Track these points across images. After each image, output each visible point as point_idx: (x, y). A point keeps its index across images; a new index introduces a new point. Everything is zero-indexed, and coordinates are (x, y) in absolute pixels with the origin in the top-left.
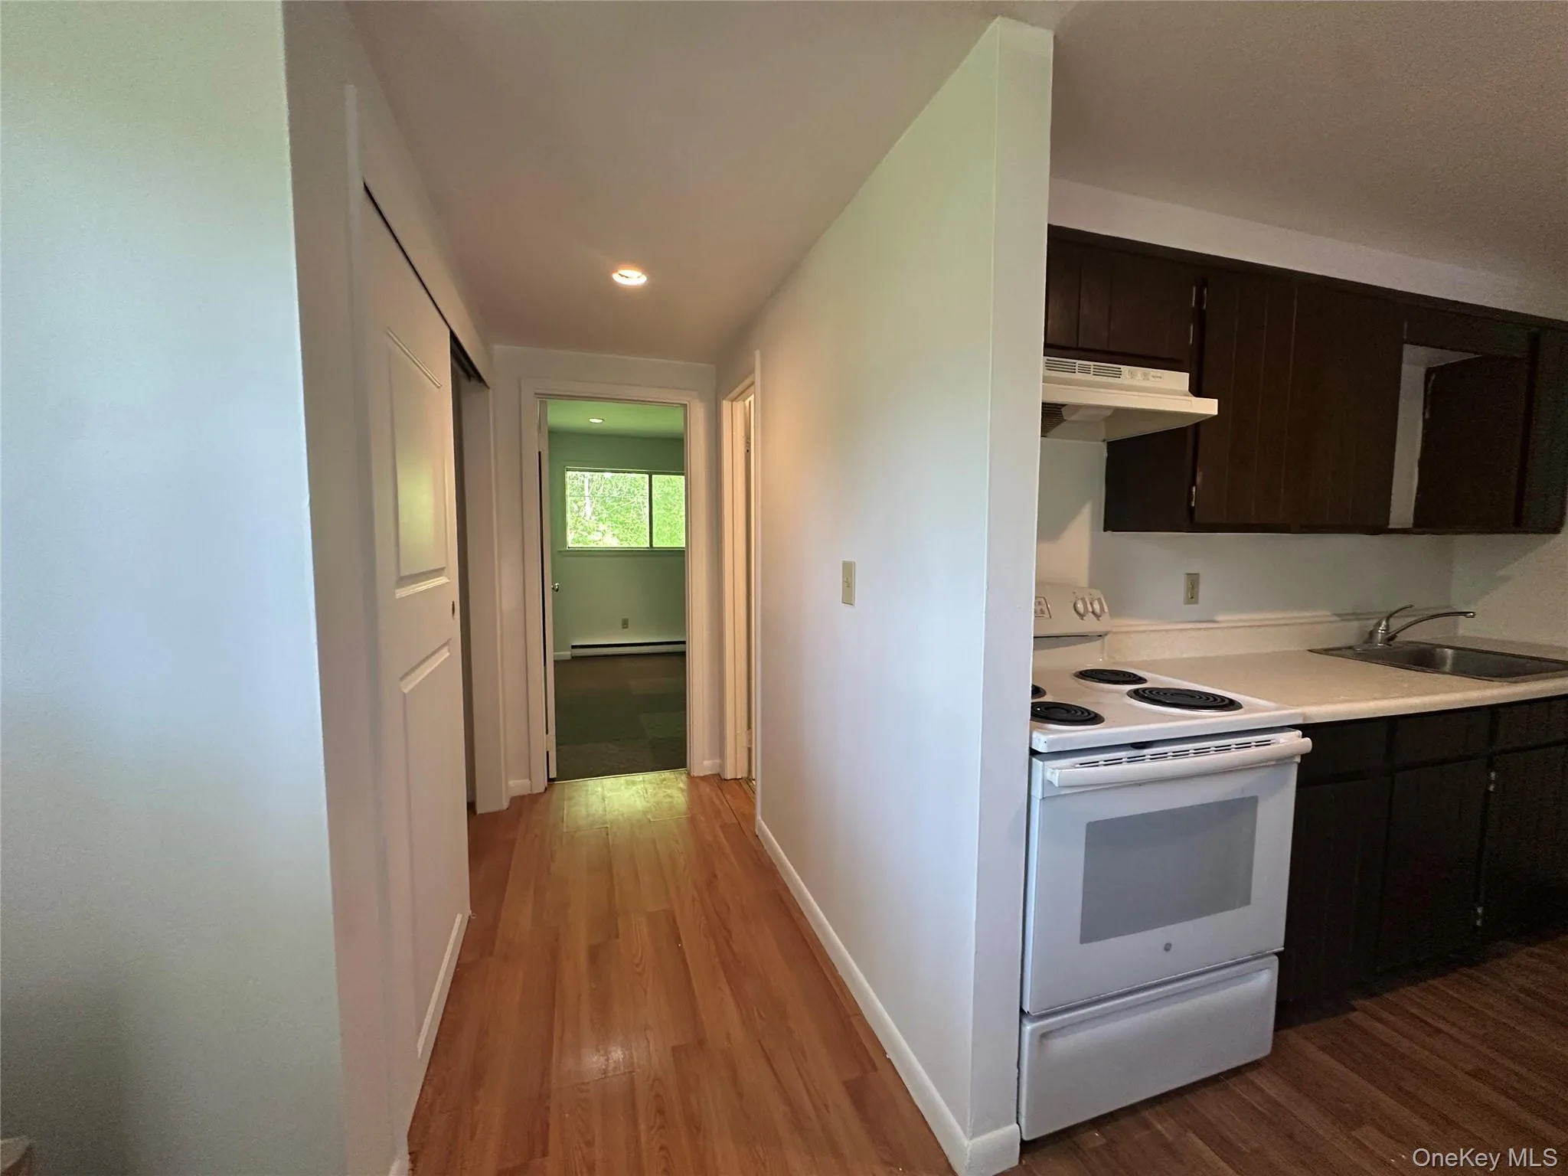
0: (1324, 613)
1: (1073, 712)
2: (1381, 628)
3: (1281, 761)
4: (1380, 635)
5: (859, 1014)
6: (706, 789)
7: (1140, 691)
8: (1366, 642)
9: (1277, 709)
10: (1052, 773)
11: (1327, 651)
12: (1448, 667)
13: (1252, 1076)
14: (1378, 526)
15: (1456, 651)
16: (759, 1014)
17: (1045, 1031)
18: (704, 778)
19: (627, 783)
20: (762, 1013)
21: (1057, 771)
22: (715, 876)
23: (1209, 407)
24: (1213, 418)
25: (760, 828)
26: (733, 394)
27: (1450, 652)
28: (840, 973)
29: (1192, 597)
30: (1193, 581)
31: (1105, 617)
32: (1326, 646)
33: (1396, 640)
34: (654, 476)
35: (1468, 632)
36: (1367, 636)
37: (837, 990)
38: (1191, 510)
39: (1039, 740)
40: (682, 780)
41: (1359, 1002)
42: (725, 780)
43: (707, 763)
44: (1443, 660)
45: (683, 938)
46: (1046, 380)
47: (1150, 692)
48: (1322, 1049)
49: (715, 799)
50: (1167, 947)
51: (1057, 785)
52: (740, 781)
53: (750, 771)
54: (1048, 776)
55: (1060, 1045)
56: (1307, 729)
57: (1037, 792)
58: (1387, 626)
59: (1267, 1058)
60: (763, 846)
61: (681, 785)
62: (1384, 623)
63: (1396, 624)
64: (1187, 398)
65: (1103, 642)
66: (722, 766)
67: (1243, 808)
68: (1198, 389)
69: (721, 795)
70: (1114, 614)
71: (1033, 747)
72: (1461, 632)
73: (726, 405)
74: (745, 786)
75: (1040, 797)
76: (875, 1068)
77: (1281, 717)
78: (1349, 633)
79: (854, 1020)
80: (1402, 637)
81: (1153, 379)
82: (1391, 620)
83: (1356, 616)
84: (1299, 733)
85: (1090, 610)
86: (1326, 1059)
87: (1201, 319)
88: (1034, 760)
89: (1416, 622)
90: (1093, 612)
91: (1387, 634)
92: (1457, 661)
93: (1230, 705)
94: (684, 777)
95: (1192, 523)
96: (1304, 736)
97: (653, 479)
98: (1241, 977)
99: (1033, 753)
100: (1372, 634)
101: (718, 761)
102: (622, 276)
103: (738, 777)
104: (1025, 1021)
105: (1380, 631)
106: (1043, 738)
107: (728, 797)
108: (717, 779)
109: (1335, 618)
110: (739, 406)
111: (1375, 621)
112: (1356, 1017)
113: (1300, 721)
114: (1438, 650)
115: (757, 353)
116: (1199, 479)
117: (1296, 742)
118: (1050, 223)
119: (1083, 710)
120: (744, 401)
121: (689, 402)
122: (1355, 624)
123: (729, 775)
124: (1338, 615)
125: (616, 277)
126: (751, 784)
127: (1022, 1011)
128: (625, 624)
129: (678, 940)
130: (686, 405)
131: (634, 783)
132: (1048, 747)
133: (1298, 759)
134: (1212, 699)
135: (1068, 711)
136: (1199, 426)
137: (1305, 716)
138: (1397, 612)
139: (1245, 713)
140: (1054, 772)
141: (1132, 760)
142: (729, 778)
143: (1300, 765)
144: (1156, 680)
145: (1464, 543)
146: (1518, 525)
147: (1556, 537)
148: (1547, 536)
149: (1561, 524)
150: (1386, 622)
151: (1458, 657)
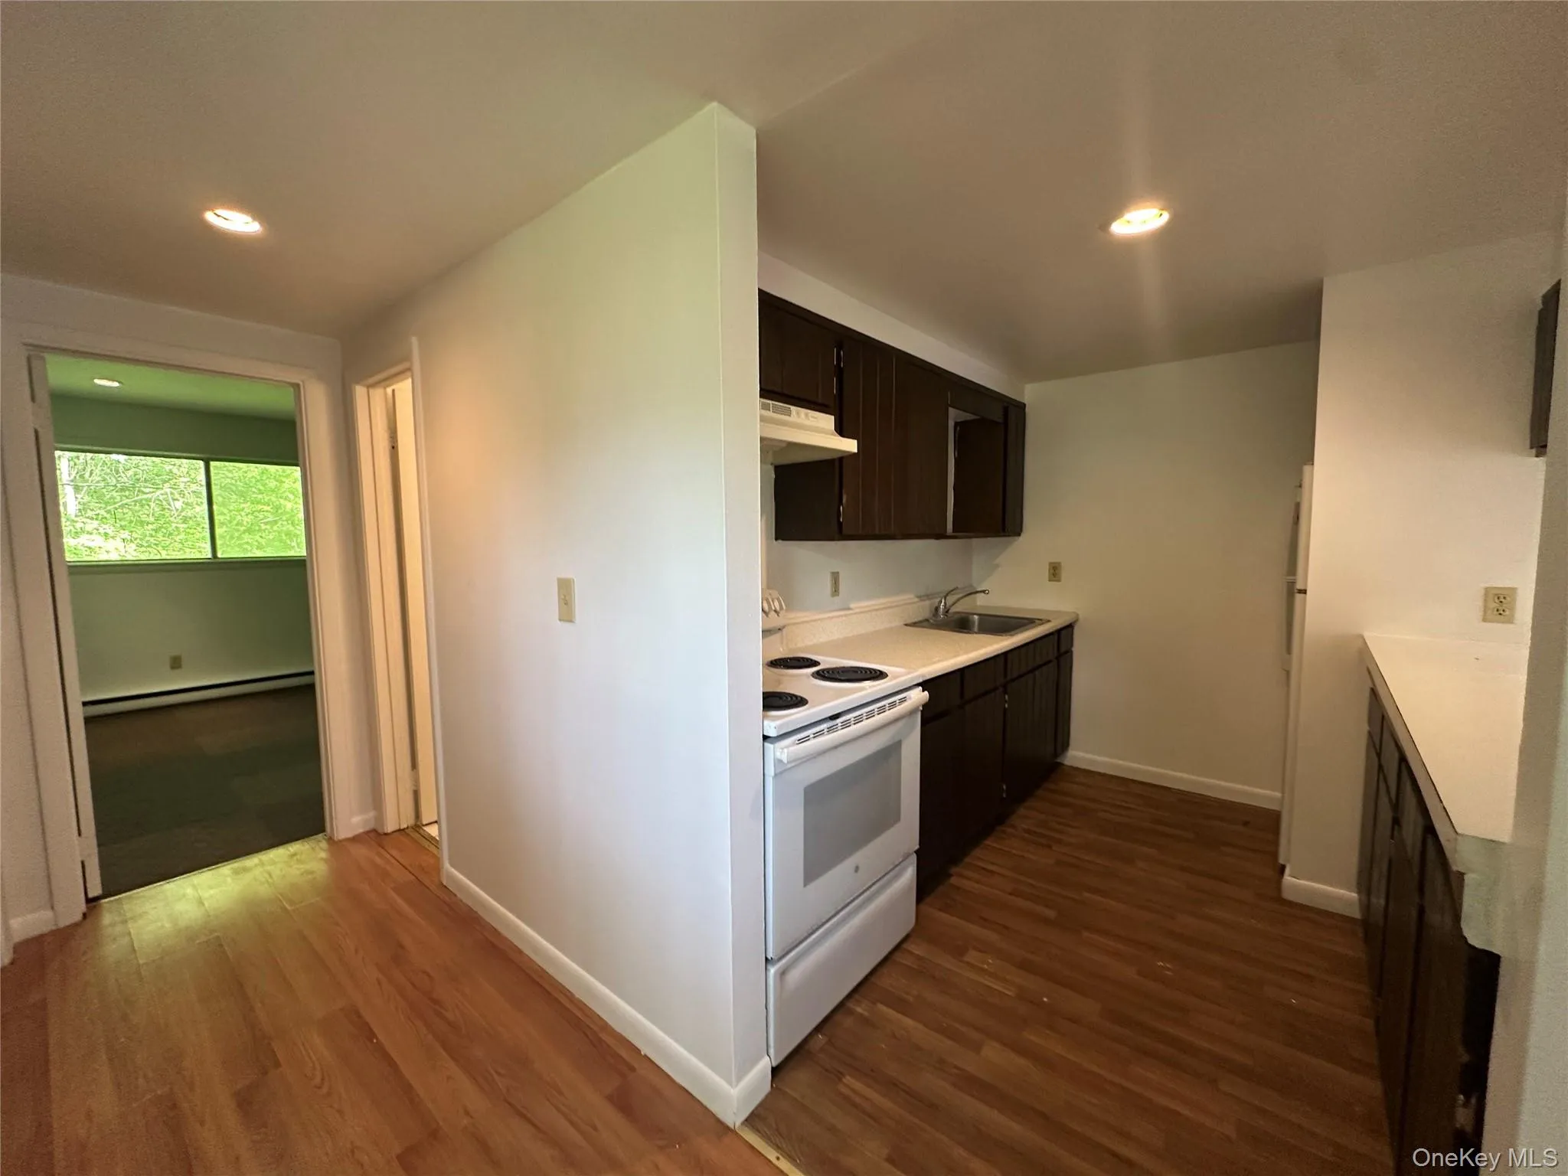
0: (912, 596)
1: (785, 698)
2: (942, 604)
3: (911, 713)
4: (941, 609)
5: (605, 1027)
6: (361, 852)
7: (821, 672)
8: (934, 616)
9: (909, 673)
10: (781, 753)
11: (914, 624)
12: (976, 629)
13: (905, 946)
14: (941, 535)
16: (496, 1072)
17: (781, 970)
18: (355, 839)
19: (236, 872)
20: (502, 1071)
21: (786, 750)
22: (402, 947)
23: (850, 445)
24: (855, 454)
25: (451, 877)
26: (371, 381)
27: (976, 617)
28: (577, 996)
29: (836, 591)
30: (835, 577)
31: (782, 613)
32: (914, 621)
33: (950, 611)
34: (213, 464)
35: (982, 603)
36: (933, 610)
37: (579, 1014)
38: (840, 524)
39: (770, 727)
40: (321, 849)
41: (954, 870)
42: (386, 834)
43: (356, 819)
44: (974, 623)
45: (376, 1030)
46: (763, 419)
47: (828, 672)
48: (940, 910)
49: (378, 860)
50: (857, 869)
51: (786, 762)
52: (406, 830)
53: (418, 815)
54: (778, 755)
55: (795, 976)
56: (925, 685)
57: (771, 771)
58: (945, 603)
59: (913, 930)
60: (455, 895)
61: (323, 855)
62: (943, 601)
63: (951, 599)
64: (833, 437)
65: (782, 635)
66: (380, 818)
67: (891, 751)
68: (841, 430)
69: (385, 853)
70: (789, 608)
71: (765, 734)
72: (979, 603)
73: (360, 391)
74: (416, 835)
75: (773, 774)
76: (633, 1069)
77: (912, 679)
78: (923, 610)
79: (604, 1036)
80: (953, 610)
81: (812, 419)
82: (948, 598)
83: (928, 596)
84: (921, 688)
85: (773, 608)
86: (944, 916)
87: (840, 373)
88: (766, 744)
89: (962, 598)
90: (775, 611)
91: (945, 608)
92: (980, 623)
93: (879, 675)
94: (324, 844)
95: (840, 533)
96: (923, 691)
97: (212, 469)
98: (897, 877)
99: (765, 738)
100: (937, 609)
101: (372, 814)
102: (219, 216)
103: (402, 828)
104: (769, 967)
105: (941, 606)
106: (773, 724)
107: (394, 852)
108: (375, 836)
109: (916, 600)
110: (377, 394)
111: (939, 600)
112: (953, 880)
113: (921, 680)
114: (971, 616)
115: (414, 341)
116: (844, 501)
117: (920, 696)
118: (761, 288)
119: (792, 696)
120: (385, 388)
121: (303, 382)
122: (927, 603)
123: (390, 826)
124: (918, 597)
125: (209, 217)
126: (421, 831)
127: (766, 959)
128: (176, 663)
129: (371, 1035)
130: (298, 385)
131: (246, 870)
132: (778, 731)
133: (921, 708)
134: (869, 672)
135: (781, 698)
136: (841, 460)
137: (923, 676)
138: (952, 591)
139: (891, 680)
140: (783, 751)
141: (830, 730)
142: (389, 831)
143: (922, 711)
144: (828, 662)
145: (976, 542)
146: (1004, 530)
147: (1021, 538)
148: (1016, 538)
149: (1021, 530)
150: (945, 600)
151: (980, 621)
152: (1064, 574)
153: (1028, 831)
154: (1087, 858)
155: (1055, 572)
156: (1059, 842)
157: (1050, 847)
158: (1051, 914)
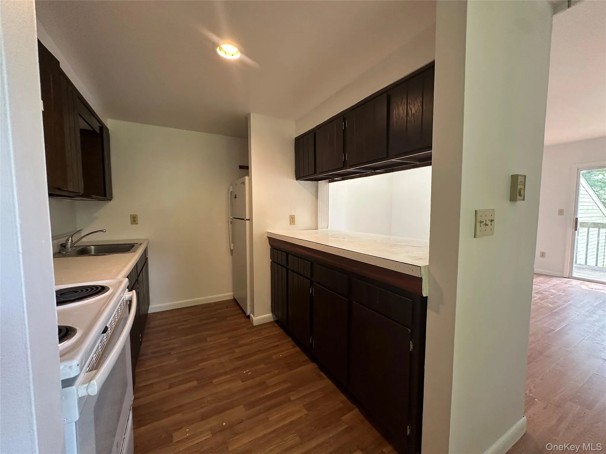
2: (69, 242)
4: (69, 245)
8: (64, 249)
15: (95, 247)
27: (93, 247)
44: (91, 251)
58: (72, 240)
62: (70, 239)
63: (75, 239)
80: (77, 245)
89: (83, 237)
91: (72, 244)
92: (96, 250)
105: (69, 243)
111: (66, 238)
114: (88, 247)
138: (75, 233)
146: (105, 196)
147: (111, 202)
148: (110, 201)
149: (112, 198)
150: (72, 238)
151: (95, 250)
152: (140, 220)
153: (153, 353)
154: (189, 349)
155: (134, 219)
156: (172, 349)
157: (170, 354)
158: (195, 383)
